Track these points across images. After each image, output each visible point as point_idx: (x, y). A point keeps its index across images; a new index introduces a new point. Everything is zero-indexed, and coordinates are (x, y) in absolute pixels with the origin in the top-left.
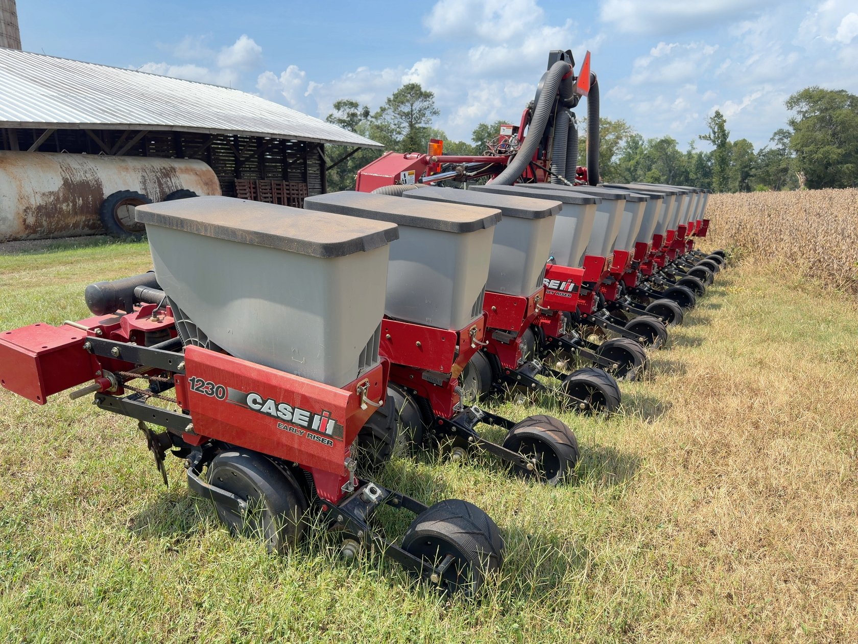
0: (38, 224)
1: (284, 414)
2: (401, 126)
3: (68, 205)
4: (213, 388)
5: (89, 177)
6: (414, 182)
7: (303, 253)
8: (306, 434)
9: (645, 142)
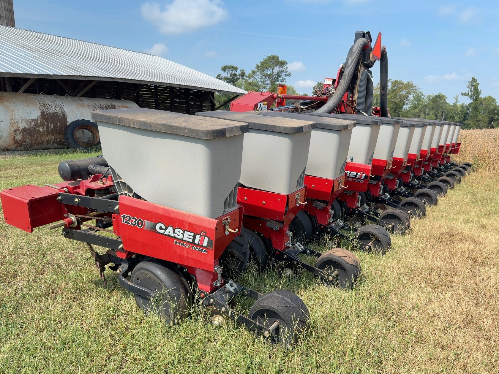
0: (23, 140)
1: (178, 235)
2: (266, 83)
3: (44, 128)
4: (136, 220)
5: (58, 110)
6: (267, 109)
7: (190, 136)
8: (191, 246)
9: (426, 97)
